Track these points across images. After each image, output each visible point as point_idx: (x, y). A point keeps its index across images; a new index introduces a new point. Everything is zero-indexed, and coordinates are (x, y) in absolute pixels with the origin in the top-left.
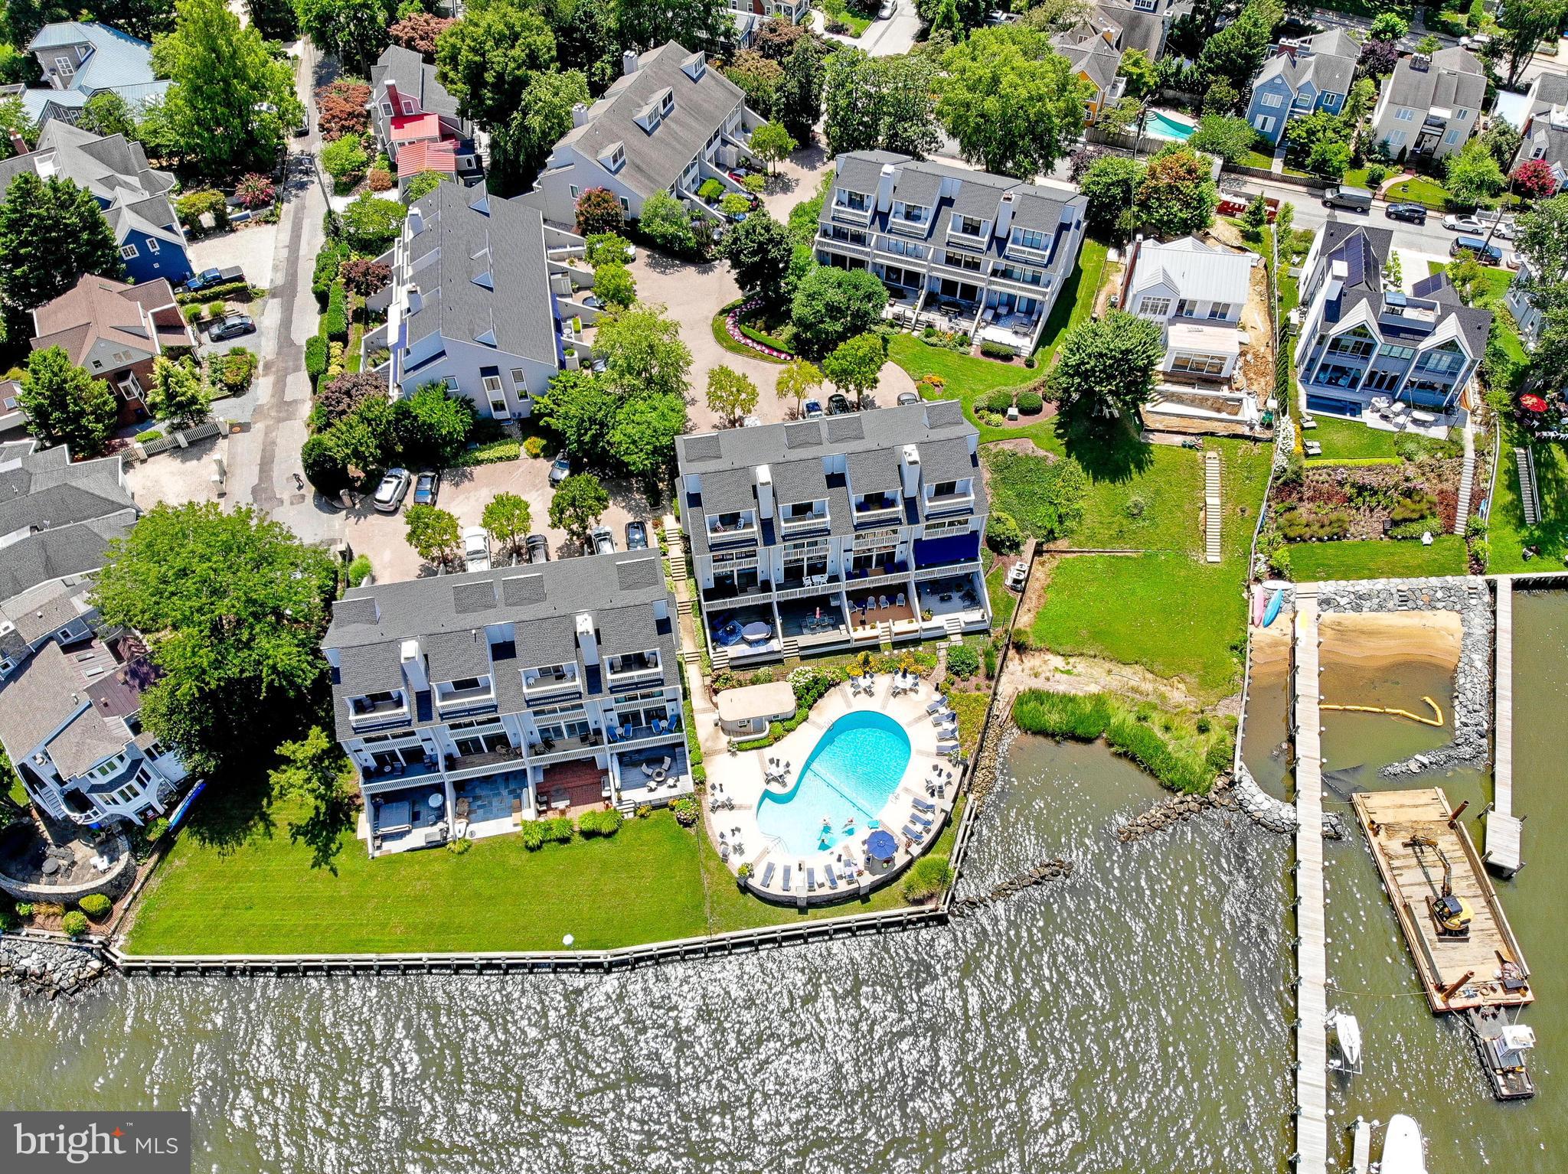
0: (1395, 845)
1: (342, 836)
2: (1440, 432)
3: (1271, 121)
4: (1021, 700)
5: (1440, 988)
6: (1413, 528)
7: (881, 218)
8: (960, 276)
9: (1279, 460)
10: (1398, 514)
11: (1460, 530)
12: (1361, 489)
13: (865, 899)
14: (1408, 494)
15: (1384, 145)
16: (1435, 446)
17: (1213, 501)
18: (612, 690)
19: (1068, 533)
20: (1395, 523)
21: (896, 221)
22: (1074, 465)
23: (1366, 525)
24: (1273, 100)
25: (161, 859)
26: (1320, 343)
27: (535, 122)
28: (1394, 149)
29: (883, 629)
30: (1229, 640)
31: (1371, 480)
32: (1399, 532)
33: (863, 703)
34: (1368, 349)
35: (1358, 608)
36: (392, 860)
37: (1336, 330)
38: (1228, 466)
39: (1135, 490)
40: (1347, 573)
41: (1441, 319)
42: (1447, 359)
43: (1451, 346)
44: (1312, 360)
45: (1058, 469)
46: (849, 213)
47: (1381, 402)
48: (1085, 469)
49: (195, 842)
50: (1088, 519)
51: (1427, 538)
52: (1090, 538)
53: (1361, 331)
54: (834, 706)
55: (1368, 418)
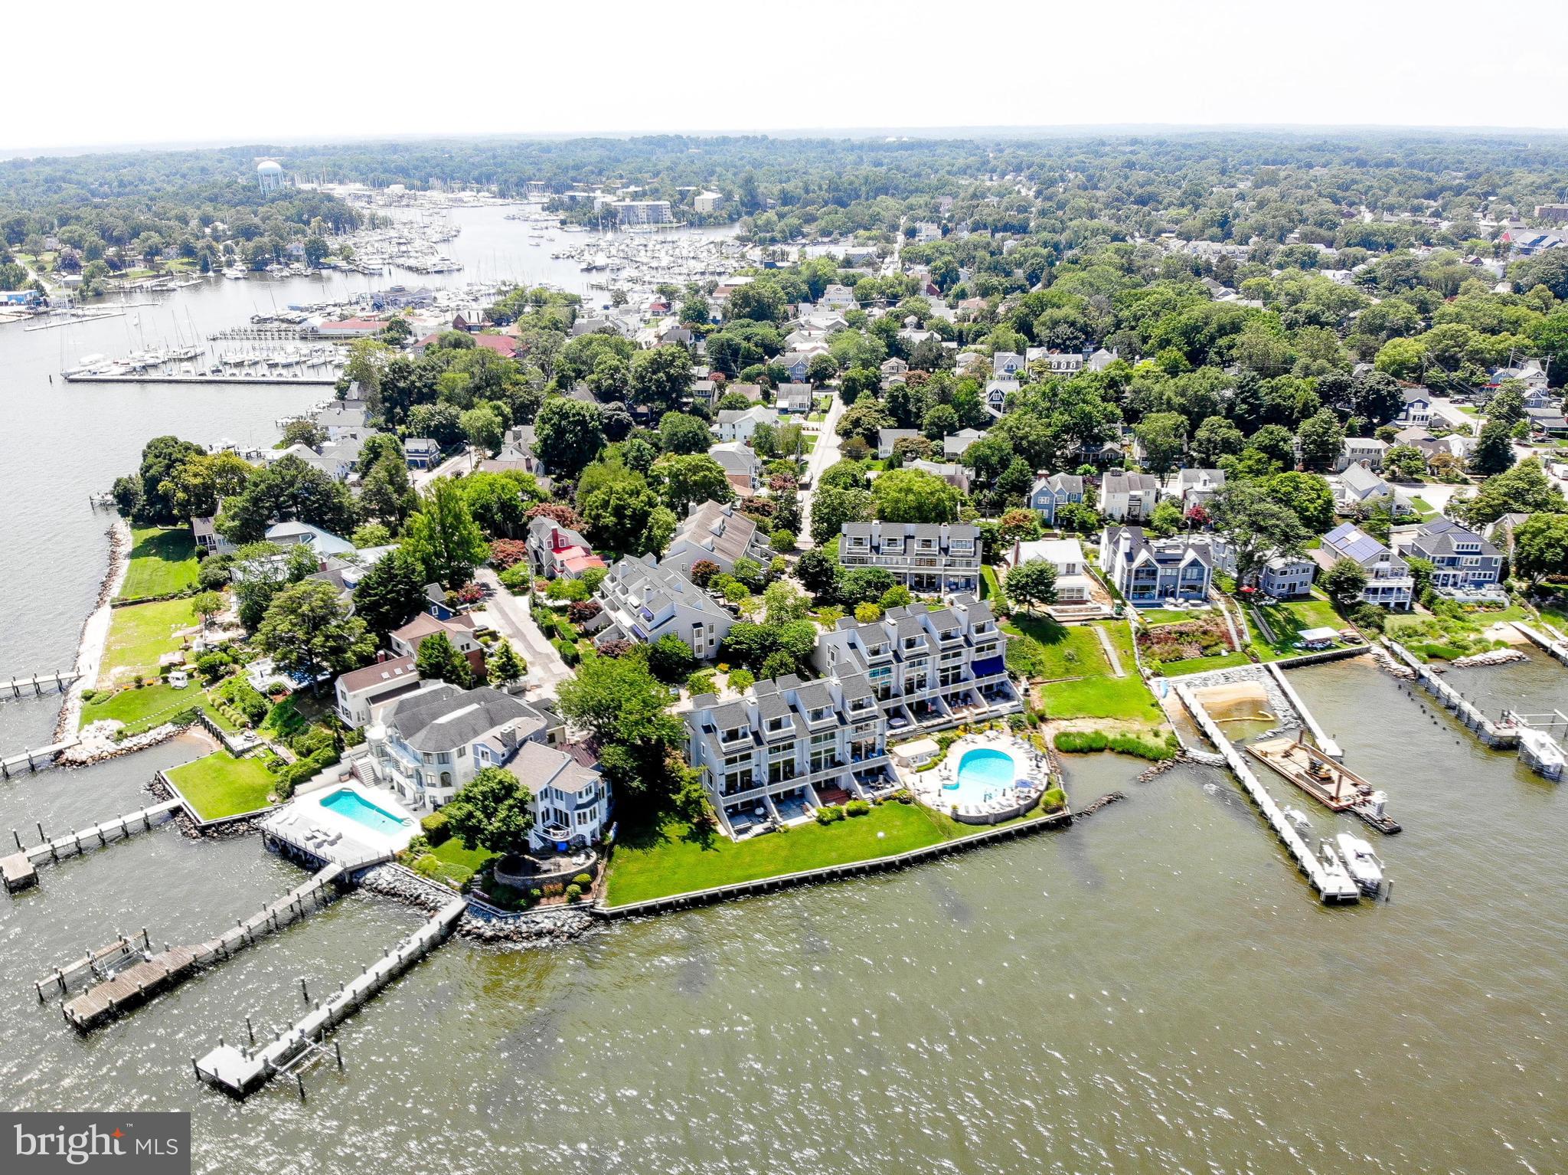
0: (1278, 758)
1: (712, 836)
2: (1207, 607)
3: (1046, 512)
4: (1057, 738)
5: (1332, 798)
6: (1215, 649)
7: (876, 549)
8: (925, 570)
9: (1134, 625)
10: (1205, 643)
11: (1238, 649)
12: (1181, 634)
13: (1024, 816)
14: (1205, 633)
15: (1111, 515)
16: (1208, 612)
17: (1109, 648)
18: (853, 722)
19: (1040, 673)
20: (1206, 648)
21: (884, 548)
22: (1029, 639)
23: (1191, 652)
24: (1043, 500)
25: (609, 860)
26: (1129, 576)
27: (657, 532)
28: (1117, 516)
29: (968, 714)
30: (1149, 702)
31: (1183, 629)
32: (1208, 652)
33: (972, 747)
34: (1154, 573)
35: (1206, 685)
36: (746, 842)
37: (1135, 565)
38: (1108, 631)
39: (1065, 648)
40: (1192, 671)
41: (1185, 551)
42: (1195, 571)
43: (1194, 563)
44: (1128, 587)
45: (1021, 642)
46: (856, 549)
47: (1171, 600)
48: (1037, 639)
49: (627, 851)
50: (1048, 664)
51: (1224, 653)
52: (1053, 674)
53: (1147, 563)
54: (958, 750)
55: (1166, 607)
